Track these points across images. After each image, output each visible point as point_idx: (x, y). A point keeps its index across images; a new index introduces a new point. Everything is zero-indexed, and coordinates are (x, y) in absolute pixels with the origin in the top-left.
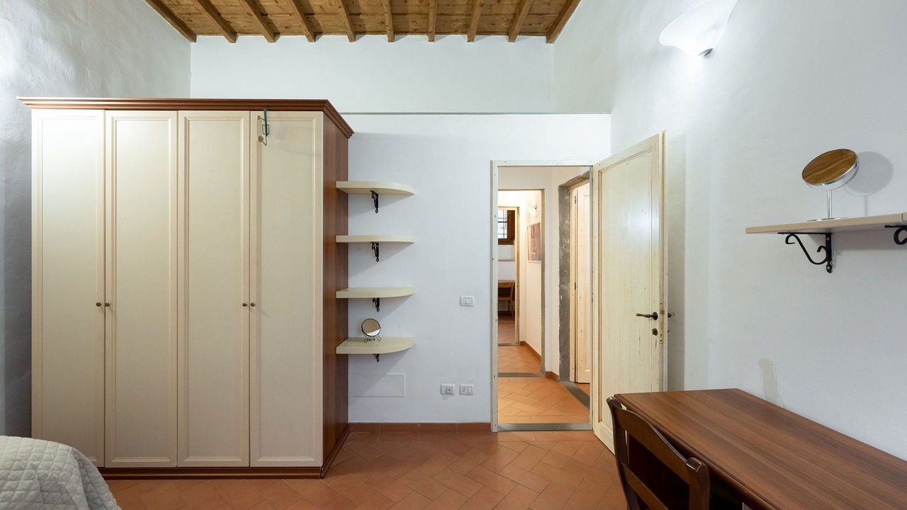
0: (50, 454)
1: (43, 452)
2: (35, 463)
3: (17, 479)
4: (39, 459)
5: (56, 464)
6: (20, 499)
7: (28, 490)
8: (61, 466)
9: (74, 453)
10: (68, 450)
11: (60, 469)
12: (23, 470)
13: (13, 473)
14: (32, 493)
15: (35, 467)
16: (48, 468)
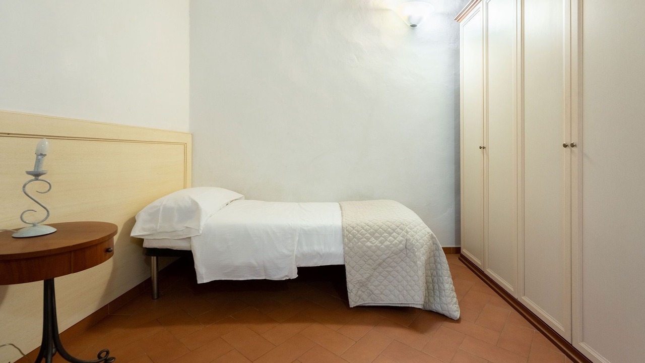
0: (418, 229)
1: (415, 226)
2: (409, 230)
3: (398, 234)
4: (411, 229)
5: (417, 237)
6: (395, 245)
7: (400, 242)
8: (418, 239)
9: (432, 237)
10: (428, 233)
11: (417, 240)
12: (403, 230)
13: (398, 230)
14: (401, 246)
15: (407, 232)
16: (412, 236)
